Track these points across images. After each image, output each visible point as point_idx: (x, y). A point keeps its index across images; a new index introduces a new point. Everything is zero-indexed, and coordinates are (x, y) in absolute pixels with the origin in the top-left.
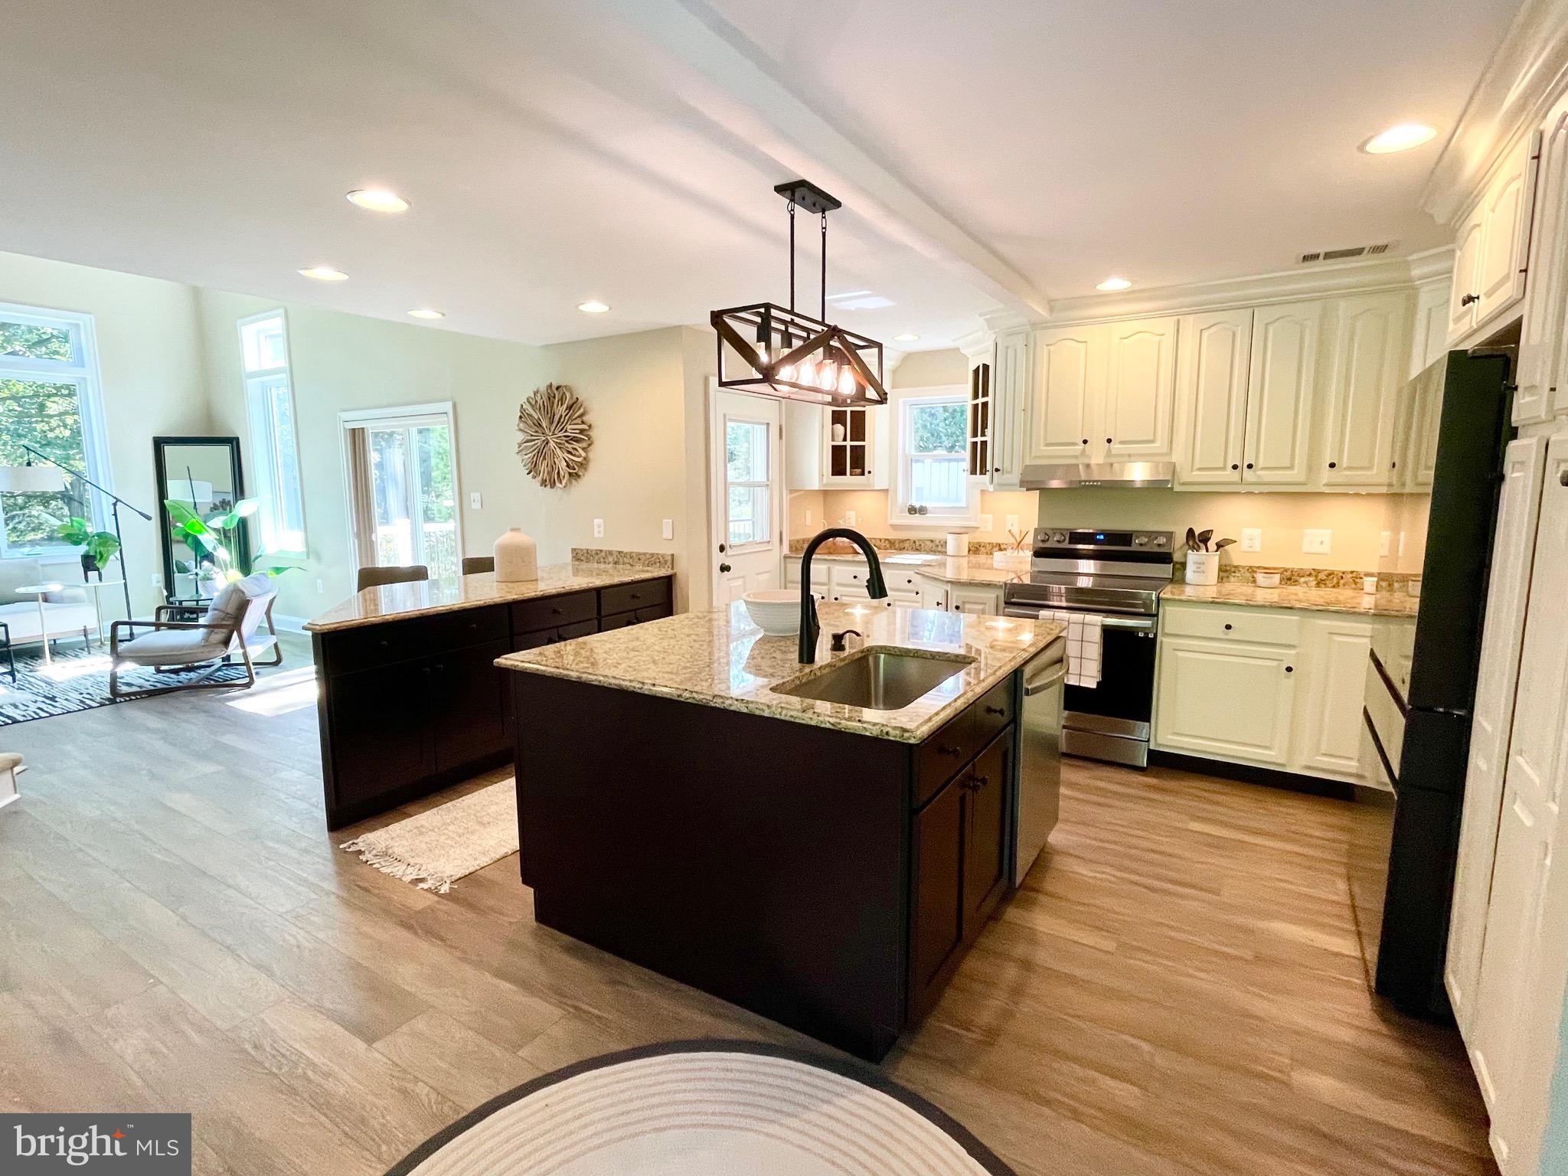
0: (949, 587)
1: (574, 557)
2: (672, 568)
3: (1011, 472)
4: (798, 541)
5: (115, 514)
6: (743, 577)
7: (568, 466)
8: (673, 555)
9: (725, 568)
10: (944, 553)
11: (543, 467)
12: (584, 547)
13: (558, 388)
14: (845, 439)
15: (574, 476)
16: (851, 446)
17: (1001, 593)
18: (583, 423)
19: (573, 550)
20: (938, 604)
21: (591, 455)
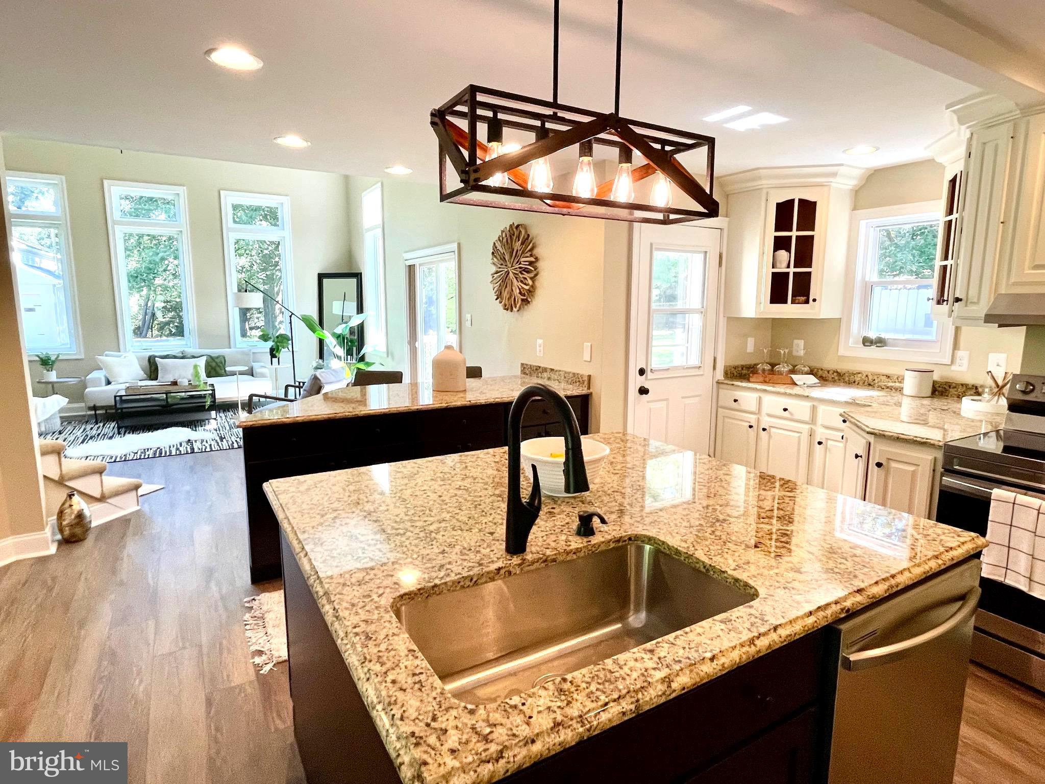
0: (871, 439)
1: (522, 371)
2: (589, 388)
3: (977, 303)
4: (735, 368)
5: (291, 323)
6: (667, 400)
7: (520, 293)
8: (589, 376)
9: (643, 391)
10: (900, 390)
11: (505, 294)
12: (529, 363)
13: (518, 227)
14: (788, 267)
15: (526, 302)
16: (794, 273)
17: (940, 455)
18: (531, 255)
19: (522, 364)
20: (857, 456)
21: (537, 283)
